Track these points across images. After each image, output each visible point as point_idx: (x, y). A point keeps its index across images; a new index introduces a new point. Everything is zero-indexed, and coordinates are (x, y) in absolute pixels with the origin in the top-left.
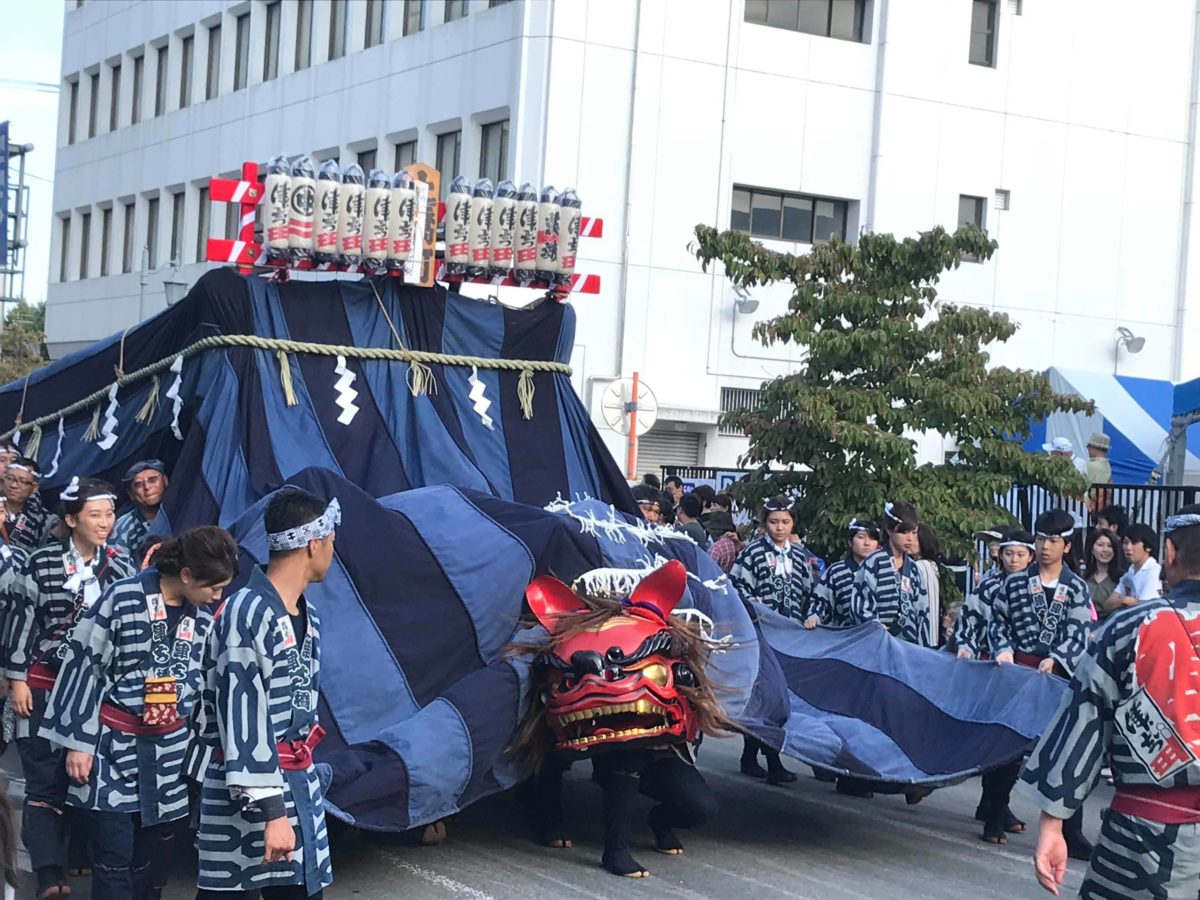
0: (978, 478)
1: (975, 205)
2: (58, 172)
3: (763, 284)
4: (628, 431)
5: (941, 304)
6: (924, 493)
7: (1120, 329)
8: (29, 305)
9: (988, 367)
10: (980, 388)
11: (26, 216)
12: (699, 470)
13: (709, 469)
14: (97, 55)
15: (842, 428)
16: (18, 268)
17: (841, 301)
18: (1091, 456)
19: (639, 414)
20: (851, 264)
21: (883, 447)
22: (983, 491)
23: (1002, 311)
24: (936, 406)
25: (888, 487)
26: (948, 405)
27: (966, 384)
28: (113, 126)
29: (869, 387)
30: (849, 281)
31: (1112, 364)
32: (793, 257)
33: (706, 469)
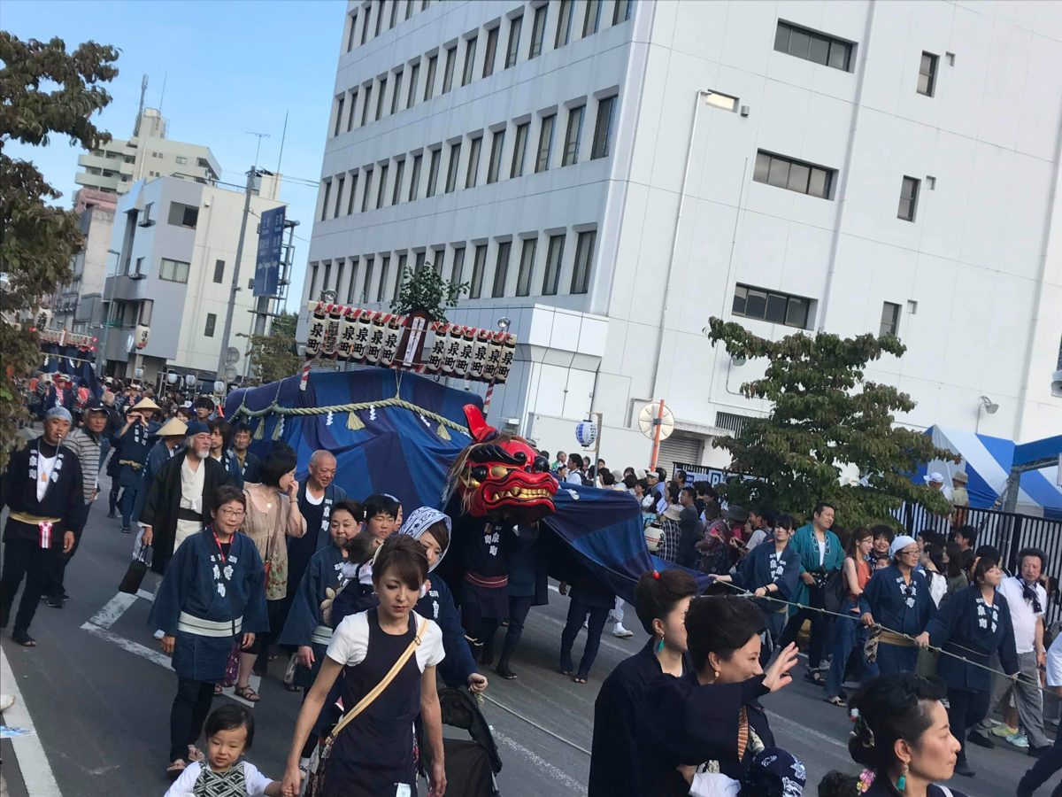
0: (880, 498)
1: (893, 310)
2: (313, 237)
3: (750, 358)
4: (654, 436)
5: (866, 381)
6: (844, 504)
7: (983, 397)
8: (288, 314)
9: (893, 426)
10: (887, 439)
11: (291, 264)
12: (698, 468)
13: (705, 467)
14: (345, 167)
15: (793, 457)
16: (284, 296)
17: (800, 374)
18: (955, 486)
19: (662, 427)
20: (809, 351)
21: (819, 472)
22: (883, 507)
23: (906, 392)
24: (856, 448)
25: (820, 497)
26: (865, 448)
27: (877, 436)
28: (350, 212)
29: (813, 431)
30: (806, 361)
31: (975, 420)
32: (771, 343)
33: (702, 467)
